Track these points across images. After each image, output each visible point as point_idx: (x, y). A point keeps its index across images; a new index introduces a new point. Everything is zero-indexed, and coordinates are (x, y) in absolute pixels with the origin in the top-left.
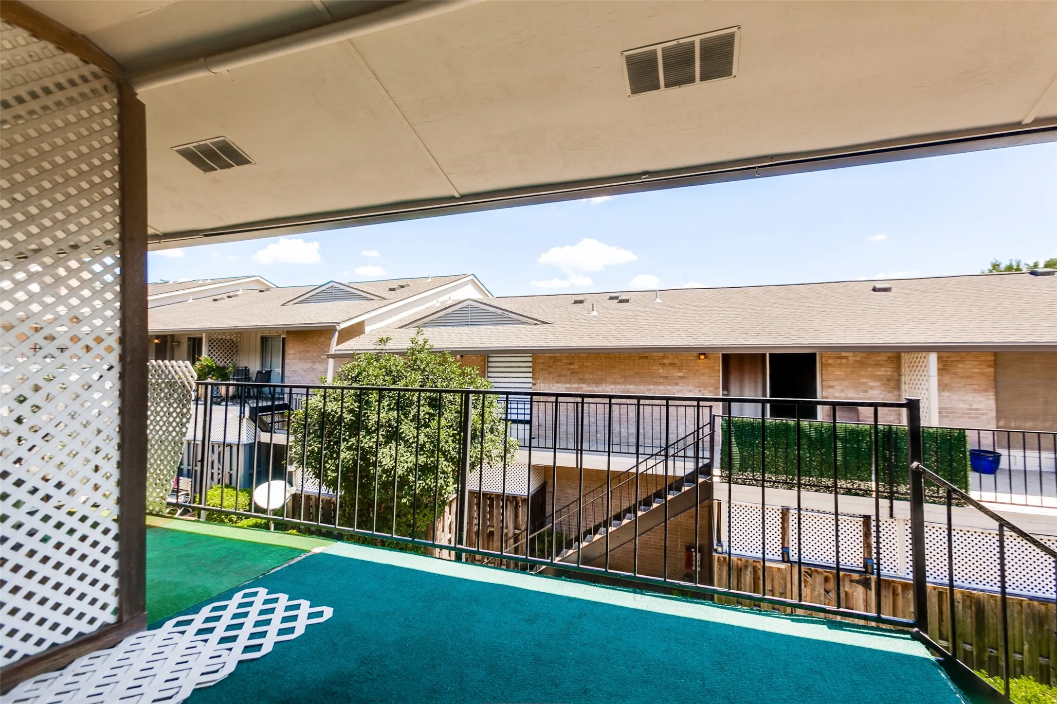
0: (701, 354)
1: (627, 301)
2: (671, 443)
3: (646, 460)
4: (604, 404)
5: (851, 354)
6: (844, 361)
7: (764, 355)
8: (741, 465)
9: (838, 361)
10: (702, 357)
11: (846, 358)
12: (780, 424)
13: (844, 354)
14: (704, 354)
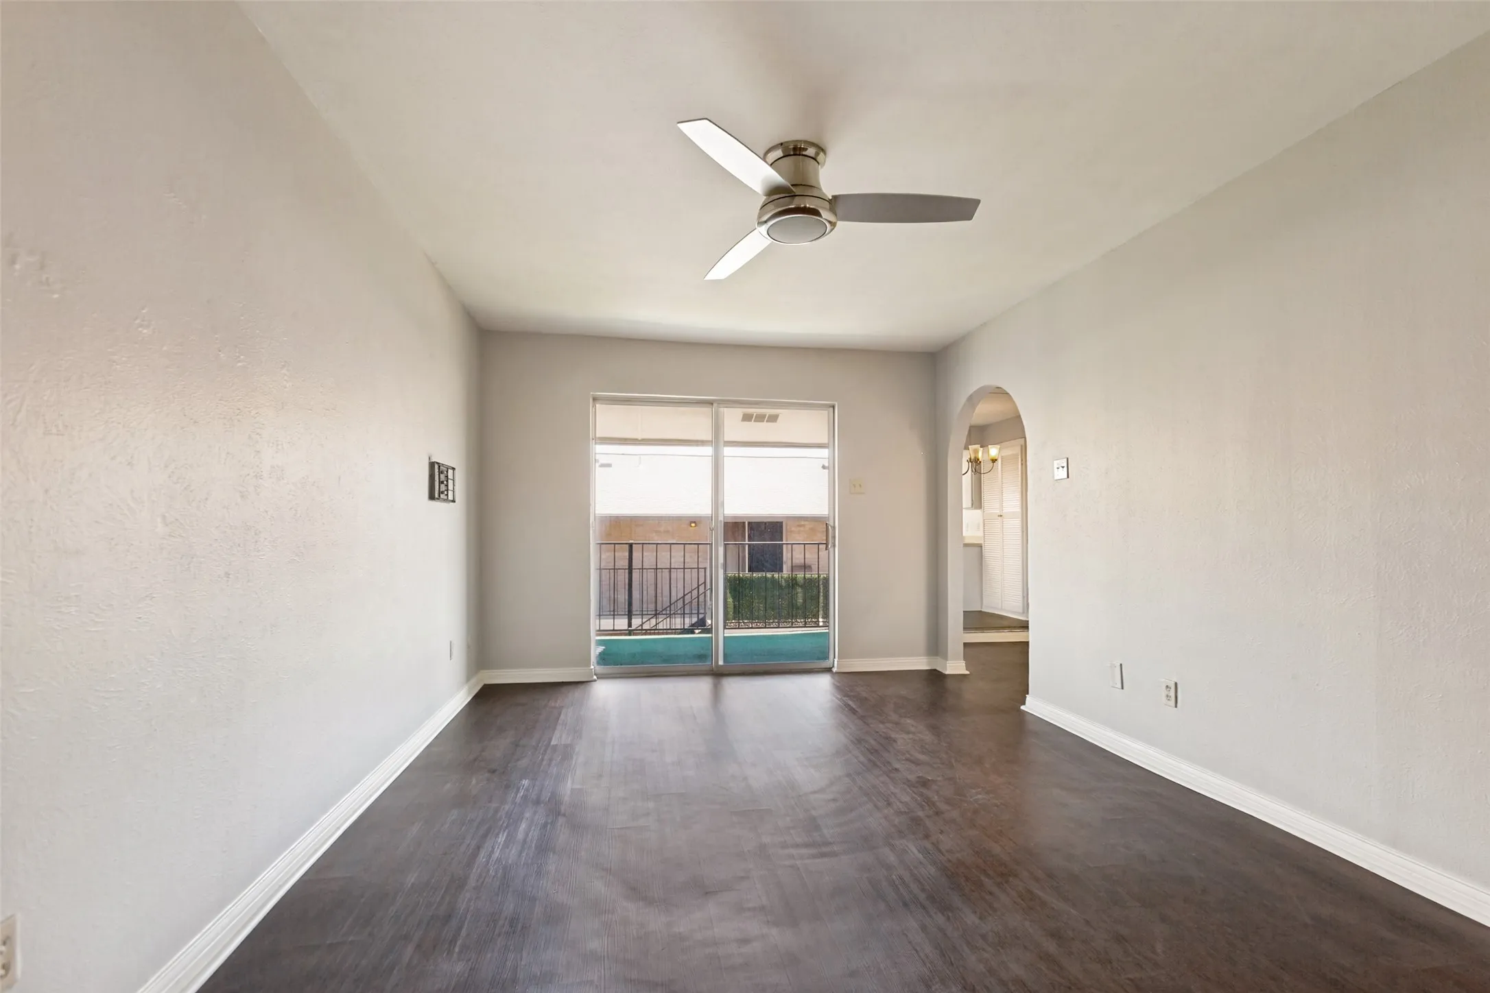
0: (691, 522)
1: (609, 465)
2: (672, 602)
3: (649, 620)
4: (610, 569)
5: (806, 523)
6: (802, 529)
7: (744, 523)
8: (734, 613)
9: (799, 529)
10: (693, 525)
11: (804, 526)
12: (761, 577)
13: (803, 523)
14: (695, 522)
